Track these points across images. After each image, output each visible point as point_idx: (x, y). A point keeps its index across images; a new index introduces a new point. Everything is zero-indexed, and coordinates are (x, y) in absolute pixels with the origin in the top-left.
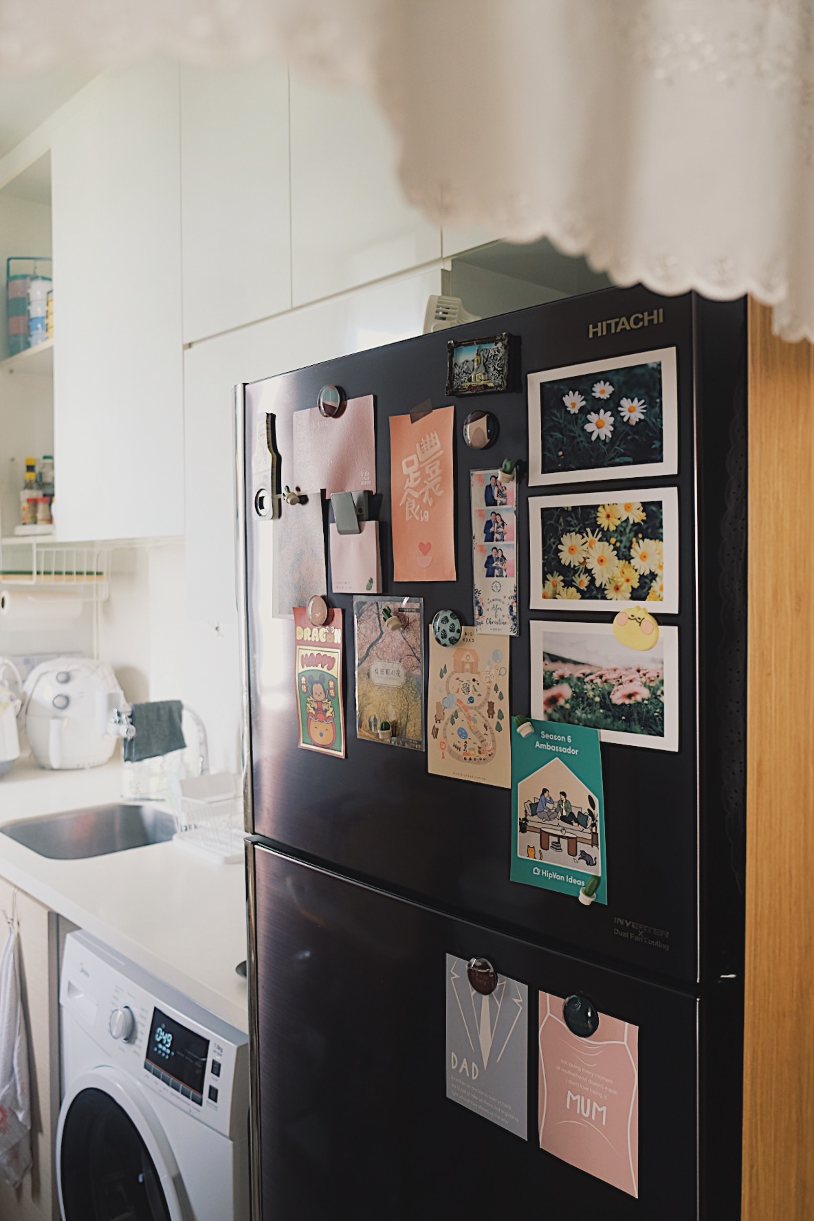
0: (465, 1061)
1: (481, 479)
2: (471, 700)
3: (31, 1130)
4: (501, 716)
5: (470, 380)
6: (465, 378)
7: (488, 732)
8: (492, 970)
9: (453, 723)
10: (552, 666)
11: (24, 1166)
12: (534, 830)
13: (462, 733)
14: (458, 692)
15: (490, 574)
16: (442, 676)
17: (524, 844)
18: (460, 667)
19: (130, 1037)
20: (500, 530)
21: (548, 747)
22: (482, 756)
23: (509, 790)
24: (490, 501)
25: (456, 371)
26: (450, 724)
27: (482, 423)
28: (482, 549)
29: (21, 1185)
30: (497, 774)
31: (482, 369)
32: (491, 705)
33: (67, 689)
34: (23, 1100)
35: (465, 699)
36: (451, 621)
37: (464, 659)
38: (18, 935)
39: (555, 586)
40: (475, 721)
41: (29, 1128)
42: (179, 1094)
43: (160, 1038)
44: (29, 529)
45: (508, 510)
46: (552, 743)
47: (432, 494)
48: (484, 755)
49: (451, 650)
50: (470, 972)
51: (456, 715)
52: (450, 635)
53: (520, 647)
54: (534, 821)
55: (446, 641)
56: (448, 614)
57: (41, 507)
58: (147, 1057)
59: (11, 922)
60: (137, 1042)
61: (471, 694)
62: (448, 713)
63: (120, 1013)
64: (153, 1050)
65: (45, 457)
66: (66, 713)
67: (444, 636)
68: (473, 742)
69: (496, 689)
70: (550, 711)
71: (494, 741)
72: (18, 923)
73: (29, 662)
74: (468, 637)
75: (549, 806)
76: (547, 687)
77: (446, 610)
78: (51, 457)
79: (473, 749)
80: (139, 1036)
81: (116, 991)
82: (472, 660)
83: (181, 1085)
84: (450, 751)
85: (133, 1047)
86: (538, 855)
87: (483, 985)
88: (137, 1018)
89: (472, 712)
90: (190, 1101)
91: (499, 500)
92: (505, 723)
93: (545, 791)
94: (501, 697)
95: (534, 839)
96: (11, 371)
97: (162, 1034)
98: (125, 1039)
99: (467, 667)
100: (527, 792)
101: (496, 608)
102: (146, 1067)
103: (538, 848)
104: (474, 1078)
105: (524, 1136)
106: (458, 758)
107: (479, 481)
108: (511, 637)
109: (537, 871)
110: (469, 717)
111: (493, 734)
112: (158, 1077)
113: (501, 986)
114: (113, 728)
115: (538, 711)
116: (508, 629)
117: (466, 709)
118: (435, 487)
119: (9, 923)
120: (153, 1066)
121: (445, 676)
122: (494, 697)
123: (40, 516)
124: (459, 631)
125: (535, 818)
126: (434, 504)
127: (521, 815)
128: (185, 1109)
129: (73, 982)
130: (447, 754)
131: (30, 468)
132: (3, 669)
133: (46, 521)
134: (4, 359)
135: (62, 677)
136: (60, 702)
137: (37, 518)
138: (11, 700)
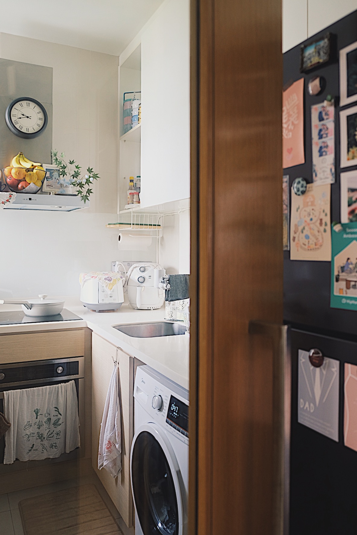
0: (307, 403)
1: (316, 109)
2: (311, 220)
3: (121, 453)
4: (326, 225)
5: (311, 62)
6: (309, 62)
7: (320, 234)
8: (321, 355)
9: (302, 232)
10: (352, 194)
11: (118, 469)
12: (343, 280)
13: (307, 237)
14: (305, 217)
15: (321, 155)
16: (297, 211)
17: (338, 288)
18: (306, 205)
19: (160, 409)
20: (326, 132)
21: (350, 236)
22: (317, 247)
23: (330, 262)
24: (321, 119)
25: (305, 59)
26: (301, 233)
27: (317, 82)
28: (317, 144)
29: (117, 477)
30: (324, 255)
31: (317, 54)
32: (321, 220)
33: (143, 274)
34: (118, 440)
35: (308, 219)
36: (302, 182)
37: (308, 200)
38: (118, 368)
39: (353, 153)
40: (313, 230)
41: (121, 452)
42: (180, 433)
43: (173, 408)
44: (130, 206)
45: (330, 122)
46: (352, 233)
47: (293, 123)
48: (318, 246)
49: (302, 197)
50: (310, 357)
51: (304, 228)
52: (301, 189)
53: (335, 188)
54: (343, 276)
55: (300, 193)
56: (300, 179)
57: (135, 196)
58: (168, 417)
59: (116, 362)
60: (164, 411)
61: (311, 217)
62: (300, 228)
63: (157, 398)
64: (170, 414)
65: (137, 177)
66: (143, 284)
67: (298, 190)
68: (312, 240)
69: (324, 211)
70: (351, 217)
71: (323, 238)
72: (118, 364)
73: (129, 264)
74: (310, 189)
75: (351, 266)
76: (349, 205)
77: (299, 177)
78: (140, 177)
79: (312, 244)
80: (164, 408)
81: (156, 389)
82: (312, 200)
83: (181, 429)
84: (301, 247)
85: (162, 413)
86: (345, 292)
87: (317, 363)
88: (164, 400)
89: (312, 226)
90: (185, 436)
91: (325, 117)
92: (328, 228)
93: (348, 259)
94: (326, 215)
95: (342, 284)
96: (125, 141)
97: (174, 407)
98: (158, 409)
99: (310, 204)
100: (339, 261)
101: (324, 172)
102: (167, 422)
103: (345, 289)
104: (312, 411)
105: (336, 439)
106: (305, 249)
107: (315, 110)
108: (332, 184)
109: (344, 301)
110: (310, 229)
111: (322, 235)
112: (172, 426)
113: (326, 363)
114: (161, 285)
115: (345, 218)
116: (330, 180)
117: (309, 224)
118: (295, 119)
119: (115, 363)
120: (170, 421)
121: (299, 210)
122: (323, 216)
123: (135, 200)
124: (306, 187)
125: (344, 274)
126: (294, 128)
127: (336, 273)
128: (182, 440)
129: (138, 387)
130: (299, 249)
131: (131, 181)
132: (119, 266)
133: (137, 203)
134: (122, 135)
135: (142, 269)
136: (141, 280)
137: (134, 201)
138: (121, 278)
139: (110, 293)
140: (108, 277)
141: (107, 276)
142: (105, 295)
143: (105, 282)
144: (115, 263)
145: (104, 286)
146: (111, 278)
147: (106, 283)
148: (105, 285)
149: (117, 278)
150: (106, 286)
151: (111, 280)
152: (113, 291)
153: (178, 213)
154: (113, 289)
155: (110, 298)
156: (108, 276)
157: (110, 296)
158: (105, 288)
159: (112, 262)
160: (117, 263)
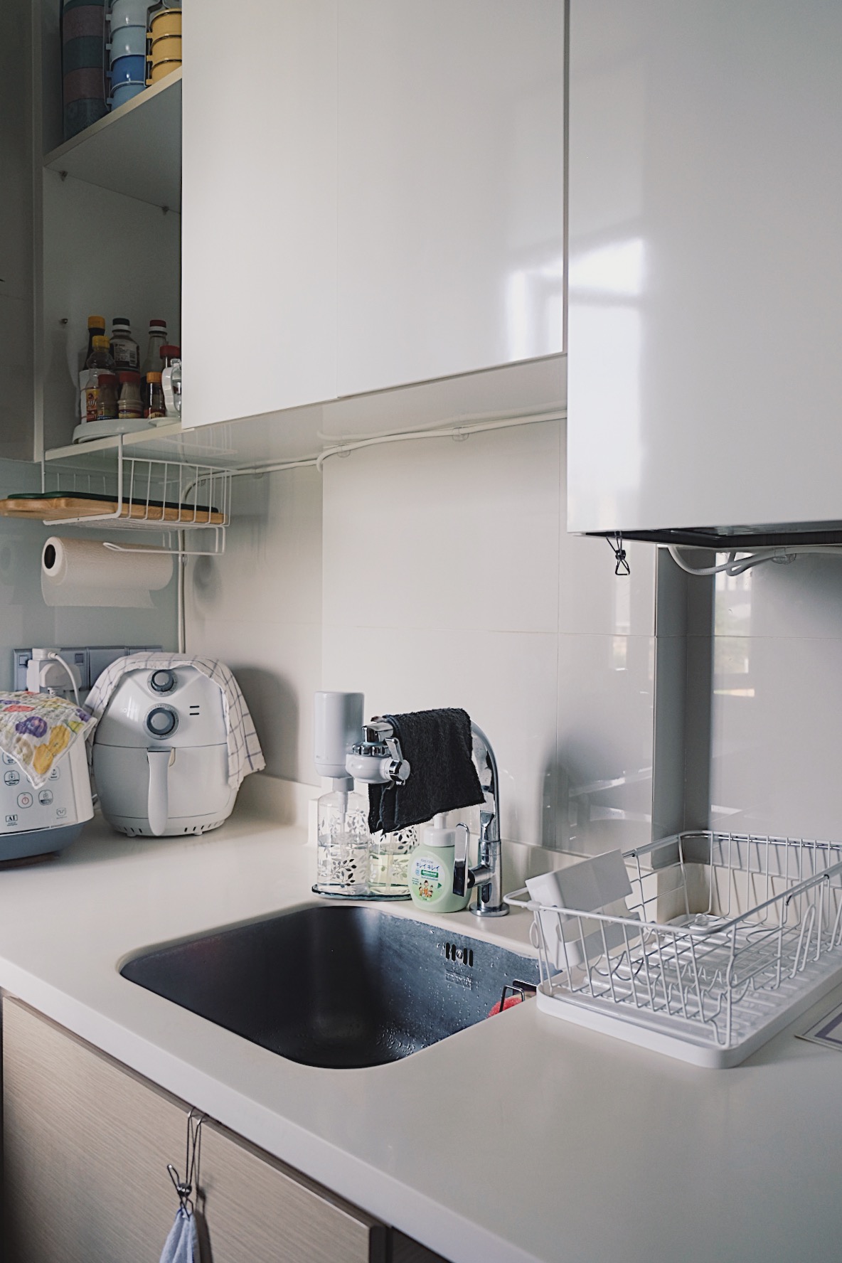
33: (170, 700)
65: (116, 321)
66: (172, 741)
96: (64, 174)
123: (123, 404)
131: (97, 332)
132: (47, 667)
133: (132, 414)
134: (55, 148)
135: (161, 680)
136: (160, 722)
137: (120, 408)
138: (82, 719)
139: (41, 785)
140: (30, 719)
141: (23, 716)
142: (21, 797)
143: (19, 740)
144: (27, 653)
145: (17, 757)
146: (40, 720)
147: (26, 744)
148: (19, 756)
149: (65, 721)
150: (26, 760)
151: (44, 731)
152: (53, 777)
153: (317, 462)
154: (53, 767)
155: (45, 807)
156: (29, 714)
157: (42, 798)
158: (19, 765)
159: (17, 650)
160: (38, 654)
